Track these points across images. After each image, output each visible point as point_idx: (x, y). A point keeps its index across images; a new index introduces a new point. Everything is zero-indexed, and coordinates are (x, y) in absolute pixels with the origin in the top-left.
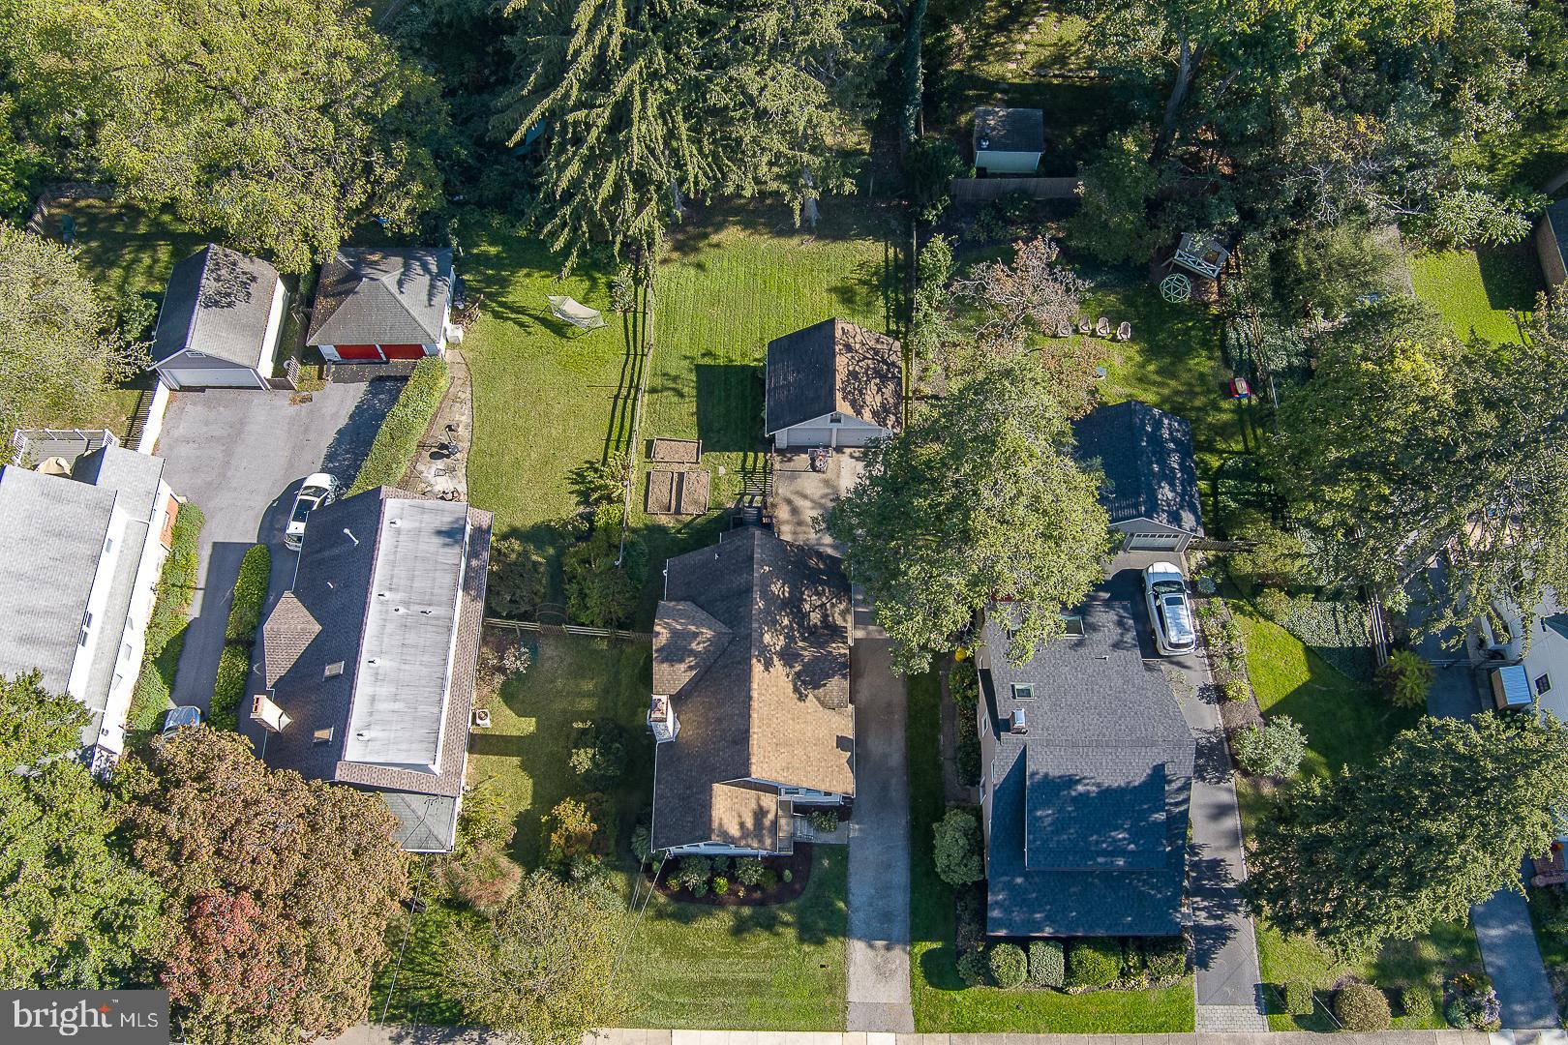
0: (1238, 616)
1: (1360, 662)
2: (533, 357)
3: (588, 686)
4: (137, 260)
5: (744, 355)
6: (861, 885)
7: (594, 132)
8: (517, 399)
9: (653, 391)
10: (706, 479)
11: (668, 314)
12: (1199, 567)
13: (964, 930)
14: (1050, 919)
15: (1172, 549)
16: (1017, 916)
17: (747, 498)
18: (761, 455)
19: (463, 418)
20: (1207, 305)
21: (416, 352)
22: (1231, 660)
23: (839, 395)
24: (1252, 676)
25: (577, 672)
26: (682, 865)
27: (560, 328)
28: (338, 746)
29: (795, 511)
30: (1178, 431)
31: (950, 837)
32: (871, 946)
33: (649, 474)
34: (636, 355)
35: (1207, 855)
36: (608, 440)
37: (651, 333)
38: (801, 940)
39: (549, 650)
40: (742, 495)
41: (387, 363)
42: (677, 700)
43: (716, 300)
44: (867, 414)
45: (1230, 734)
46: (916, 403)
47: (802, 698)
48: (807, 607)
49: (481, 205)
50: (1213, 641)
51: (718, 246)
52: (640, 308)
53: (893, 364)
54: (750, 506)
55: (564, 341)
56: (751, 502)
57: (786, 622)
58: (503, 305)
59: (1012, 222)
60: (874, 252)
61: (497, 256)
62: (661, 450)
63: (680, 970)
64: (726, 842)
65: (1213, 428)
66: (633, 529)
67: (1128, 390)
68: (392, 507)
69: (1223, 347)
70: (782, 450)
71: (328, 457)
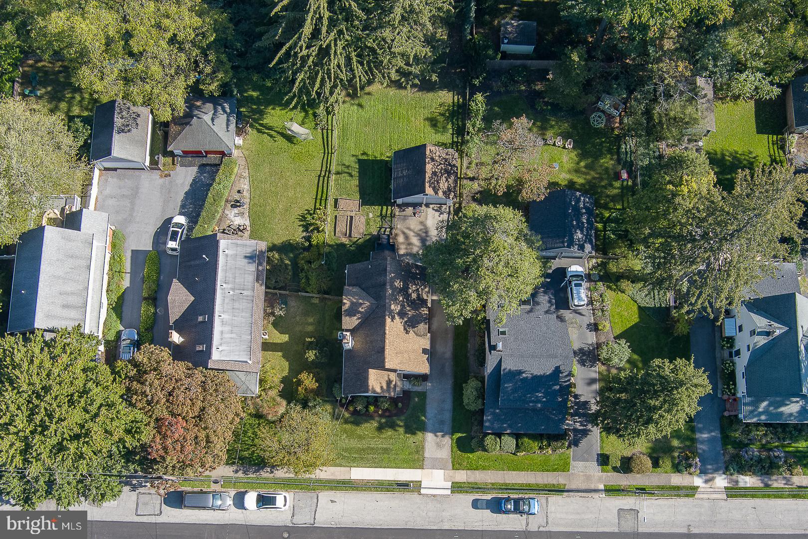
0: (609, 291)
1: (663, 313)
2: (277, 154)
3: (311, 320)
5: (381, 154)
6: (432, 409)
8: (271, 176)
9: (338, 173)
10: (363, 219)
11: (344, 130)
12: (594, 267)
13: (475, 428)
14: (510, 427)
15: (581, 258)
16: (496, 426)
17: (383, 230)
18: (389, 207)
19: (245, 186)
20: (613, 129)
21: (223, 154)
22: (603, 311)
23: (427, 185)
24: (611, 319)
25: (306, 314)
26: (355, 400)
27: (290, 139)
28: (208, 354)
29: (407, 237)
30: (588, 203)
31: (470, 390)
32: (436, 436)
33: (336, 216)
34: (328, 153)
35: (582, 399)
36: (316, 199)
37: (336, 142)
38: (406, 432)
39: (292, 303)
40: (381, 228)
41: (206, 156)
42: (353, 331)
43: (368, 123)
44: (440, 193)
45: (599, 346)
46: (465, 182)
47: (407, 332)
48: (410, 291)
49: (247, 68)
50: (595, 303)
51: (369, 94)
52: (330, 127)
53: (454, 165)
54: (384, 234)
55: (293, 145)
56: (385, 231)
57: (401, 299)
58: (261, 125)
59: (517, 82)
60: (446, 98)
61: (257, 97)
62: (341, 203)
63: (354, 443)
64: (374, 392)
65: (608, 196)
66: (330, 246)
67: (568, 176)
68: (223, 243)
69: (618, 153)
70: (399, 206)
71: (183, 206)
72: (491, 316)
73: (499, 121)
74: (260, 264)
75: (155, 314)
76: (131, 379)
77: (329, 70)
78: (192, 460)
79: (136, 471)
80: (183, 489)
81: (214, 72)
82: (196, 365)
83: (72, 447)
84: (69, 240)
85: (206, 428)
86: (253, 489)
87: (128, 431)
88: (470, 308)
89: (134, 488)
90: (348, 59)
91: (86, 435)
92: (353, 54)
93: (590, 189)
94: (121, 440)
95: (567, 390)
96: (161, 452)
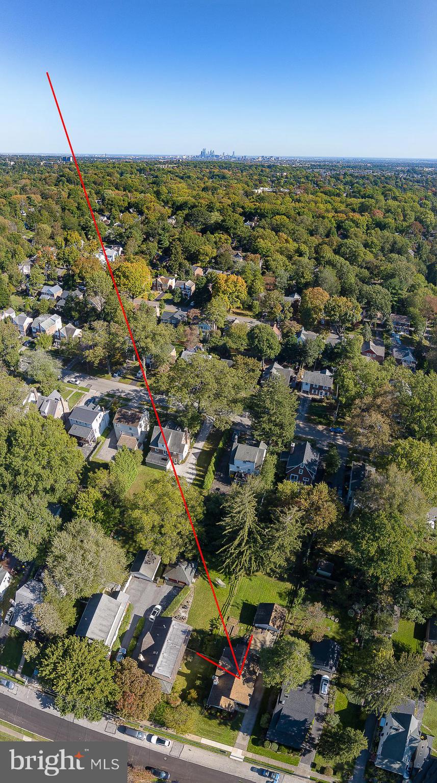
0: (338, 691)
1: (358, 707)
3: (202, 667)
4: (132, 544)
5: (254, 602)
6: (245, 722)
7: (235, 554)
8: (203, 599)
9: (233, 606)
10: (238, 629)
11: (241, 588)
12: (334, 678)
13: (262, 736)
14: (277, 739)
15: (330, 673)
16: (272, 737)
17: (246, 636)
18: (251, 627)
19: (191, 600)
20: (357, 619)
21: (185, 584)
22: (333, 699)
23: (271, 621)
24: (335, 704)
25: (201, 663)
26: (212, 708)
27: (216, 585)
28: (153, 669)
29: (255, 642)
30: (339, 648)
31: (265, 718)
32: (244, 734)
33: (226, 624)
34: (231, 596)
35: (313, 736)
36: (220, 614)
37: (235, 592)
38: (230, 729)
39: (196, 657)
41: (178, 583)
42: (220, 677)
43: (251, 588)
44: (276, 626)
45: (327, 714)
46: (288, 624)
47: (244, 684)
48: (250, 666)
50: (330, 695)
51: (256, 576)
52: (235, 585)
53: (285, 616)
54: (246, 638)
55: (216, 588)
57: (245, 668)
58: (205, 576)
59: (321, 587)
60: (289, 586)
61: (207, 565)
62: (230, 619)
63: (206, 727)
64: (222, 707)
65: (348, 648)
66: (220, 636)
67: (333, 634)
68: (174, 622)
69: (357, 630)
70: (256, 627)
71: (161, 602)
72: (283, 687)
73: (309, 602)
74: (187, 636)
75: (136, 645)
76: (118, 671)
77: (241, 561)
78: (133, 714)
79: (109, 712)
80: (127, 725)
81: (192, 549)
82: (147, 673)
83: (86, 693)
84: (111, 602)
85: (143, 702)
86: (157, 734)
87: (110, 693)
88: (275, 681)
89: (107, 719)
90: (250, 559)
91: (93, 690)
92: (253, 557)
93: (341, 643)
94: (107, 696)
95: (307, 730)
96: (122, 707)
